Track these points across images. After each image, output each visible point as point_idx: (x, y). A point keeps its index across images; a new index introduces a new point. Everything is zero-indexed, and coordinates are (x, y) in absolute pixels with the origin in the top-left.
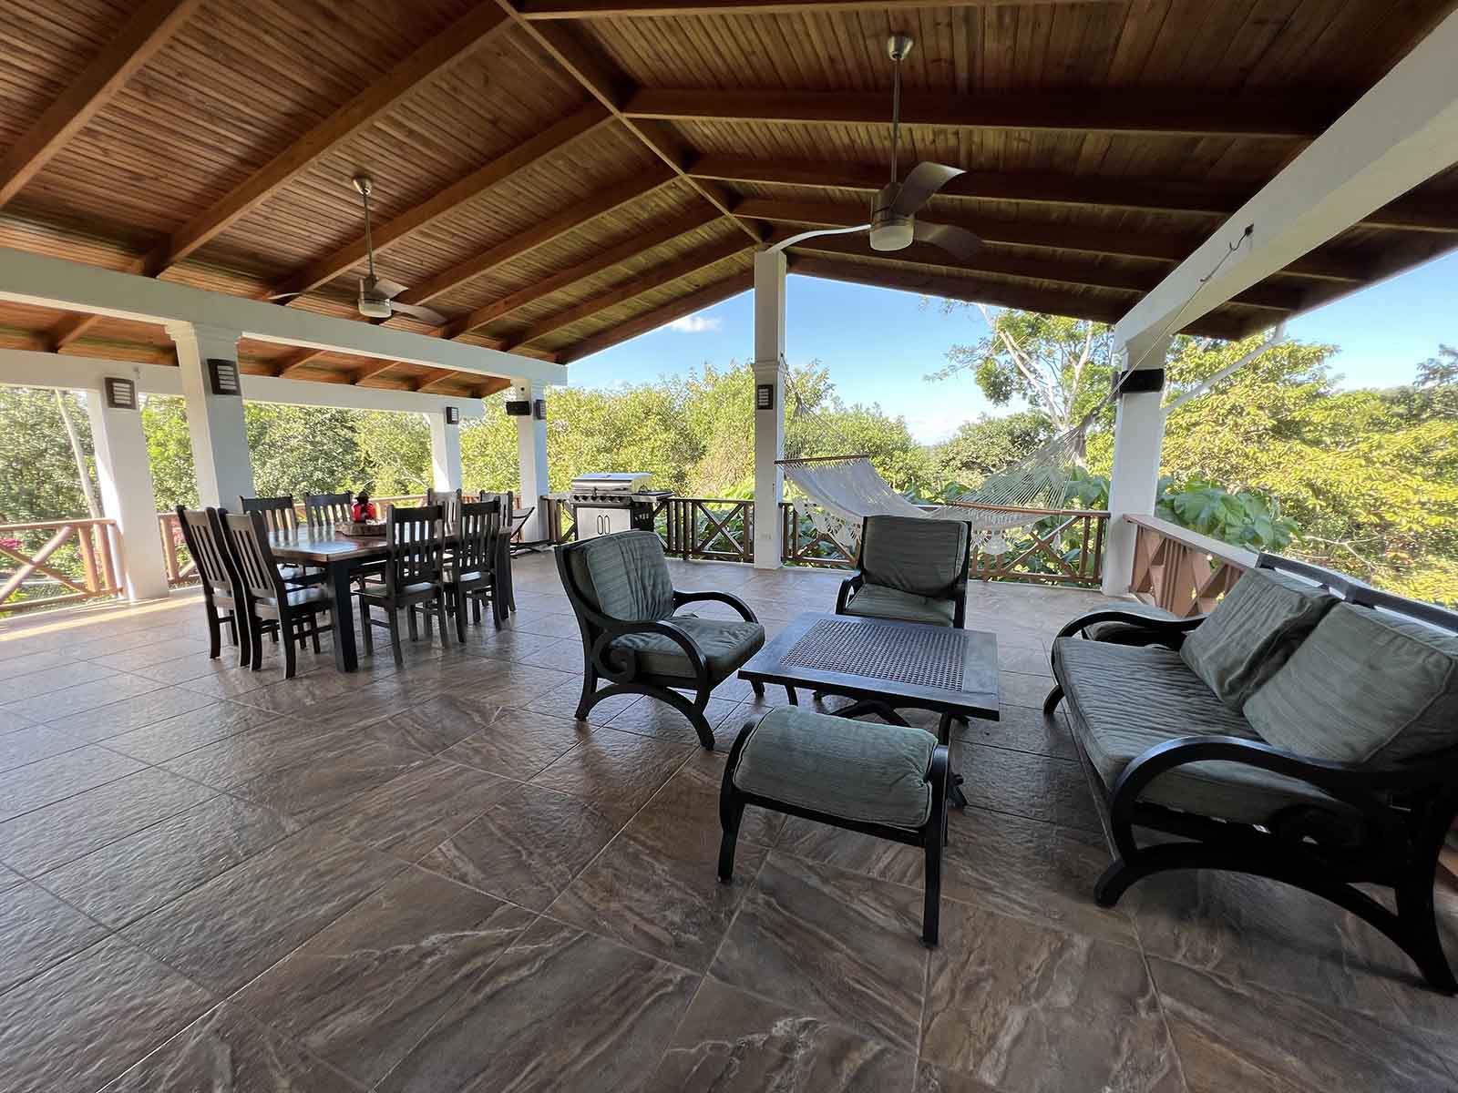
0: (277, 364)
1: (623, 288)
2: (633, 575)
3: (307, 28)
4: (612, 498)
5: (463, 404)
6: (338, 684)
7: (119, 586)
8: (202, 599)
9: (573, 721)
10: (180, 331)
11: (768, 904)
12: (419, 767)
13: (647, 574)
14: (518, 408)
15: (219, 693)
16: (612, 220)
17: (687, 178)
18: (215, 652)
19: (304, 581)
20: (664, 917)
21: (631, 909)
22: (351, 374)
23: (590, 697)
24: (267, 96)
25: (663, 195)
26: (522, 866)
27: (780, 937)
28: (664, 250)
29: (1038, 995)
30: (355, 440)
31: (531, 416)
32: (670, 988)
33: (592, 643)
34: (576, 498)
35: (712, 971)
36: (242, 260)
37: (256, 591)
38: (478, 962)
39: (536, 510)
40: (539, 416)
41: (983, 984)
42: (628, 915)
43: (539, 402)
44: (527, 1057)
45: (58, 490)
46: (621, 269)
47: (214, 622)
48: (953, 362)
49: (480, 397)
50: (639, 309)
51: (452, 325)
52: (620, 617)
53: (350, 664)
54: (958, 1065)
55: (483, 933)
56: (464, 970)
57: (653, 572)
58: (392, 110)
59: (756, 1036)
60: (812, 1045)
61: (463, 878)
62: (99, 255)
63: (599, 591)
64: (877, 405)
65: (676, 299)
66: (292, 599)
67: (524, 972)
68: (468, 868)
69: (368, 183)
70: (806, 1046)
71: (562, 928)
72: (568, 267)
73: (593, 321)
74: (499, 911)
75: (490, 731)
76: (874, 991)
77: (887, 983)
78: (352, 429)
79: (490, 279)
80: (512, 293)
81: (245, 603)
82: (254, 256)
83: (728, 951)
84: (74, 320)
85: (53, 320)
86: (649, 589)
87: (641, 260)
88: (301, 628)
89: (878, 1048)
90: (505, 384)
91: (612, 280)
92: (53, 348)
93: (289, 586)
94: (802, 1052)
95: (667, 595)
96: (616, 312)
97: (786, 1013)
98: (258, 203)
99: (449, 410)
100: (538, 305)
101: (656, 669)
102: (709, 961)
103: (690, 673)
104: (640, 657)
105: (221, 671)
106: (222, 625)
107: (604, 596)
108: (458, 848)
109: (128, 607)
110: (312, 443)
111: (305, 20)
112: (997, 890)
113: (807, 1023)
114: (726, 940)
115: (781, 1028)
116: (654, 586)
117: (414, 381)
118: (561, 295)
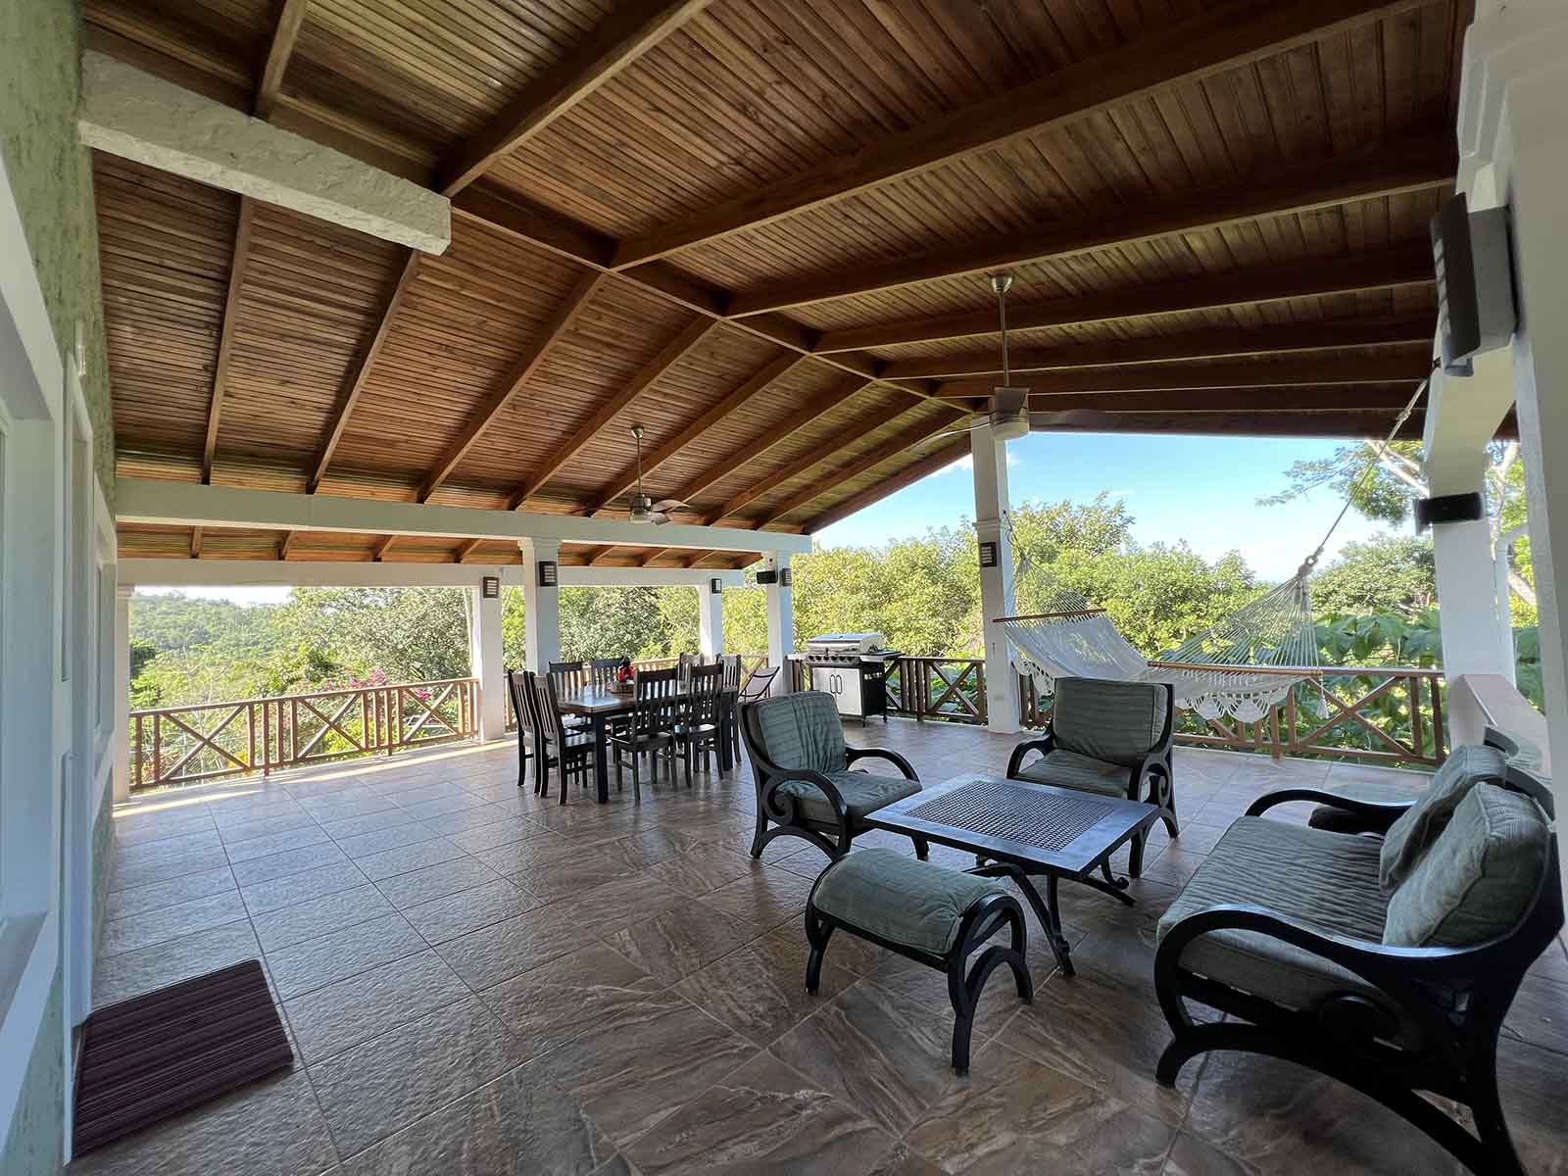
0: (587, 557)
1: (850, 467)
2: (804, 730)
3: (599, 355)
4: (842, 659)
5: (726, 575)
6: (594, 812)
7: (476, 729)
8: (517, 742)
9: (749, 857)
10: (525, 544)
11: (838, 1015)
12: (626, 877)
13: (819, 730)
14: (766, 578)
15: (518, 811)
16: (828, 419)
17: (881, 382)
18: (521, 782)
19: (581, 728)
20: (753, 1007)
21: (731, 996)
22: (639, 559)
23: (762, 838)
24: (577, 395)
25: (866, 394)
26: (668, 954)
27: (836, 1040)
28: (880, 433)
29: (1038, 1129)
30: (658, 605)
31: (777, 585)
32: (735, 1051)
33: (762, 788)
34: (811, 658)
35: (770, 1049)
36: (566, 491)
37: (548, 735)
38: (617, 1006)
39: (781, 669)
40: (784, 584)
41: (989, 1110)
42: (728, 1000)
43: (784, 571)
44: (626, 1065)
45: (457, 653)
46: (846, 453)
47: (523, 757)
48: (1299, 481)
49: (741, 568)
50: (871, 481)
51: (710, 514)
52: (787, 767)
53: (603, 798)
54: (930, 1153)
55: (627, 991)
56: (607, 1009)
57: (825, 729)
58: (653, 384)
59: (781, 1094)
60: (819, 1109)
61: (627, 954)
62: (487, 500)
63: (768, 743)
64: (1184, 543)
65: (906, 468)
66: (569, 742)
67: (643, 1019)
68: (633, 949)
69: (640, 430)
70: (814, 1109)
71: (679, 999)
72: (798, 459)
73: (831, 495)
74: (644, 979)
75: (683, 858)
76: (892, 1092)
77: (904, 1088)
78: (655, 595)
79: (736, 477)
80: (755, 485)
81: (541, 743)
82: (571, 486)
83: (790, 1040)
84: (469, 542)
85: (458, 542)
86: (820, 745)
87: (861, 443)
88: (576, 765)
89: (869, 1125)
90: (758, 557)
91: (839, 463)
92: (458, 561)
93: (569, 732)
94: (809, 1112)
95: (839, 750)
96: (850, 486)
97: (811, 1087)
98: (573, 456)
99: (714, 582)
100: (779, 490)
101: (811, 815)
102: (772, 1040)
103: (832, 819)
104: (797, 802)
105: (522, 795)
106: (527, 760)
107: (773, 747)
108: (631, 935)
109: (479, 745)
110: (626, 610)
111: (597, 351)
112: (1058, 1048)
113: (823, 1097)
114: (791, 1031)
115: (802, 1094)
116: (826, 740)
117: (687, 560)
118: (797, 480)
